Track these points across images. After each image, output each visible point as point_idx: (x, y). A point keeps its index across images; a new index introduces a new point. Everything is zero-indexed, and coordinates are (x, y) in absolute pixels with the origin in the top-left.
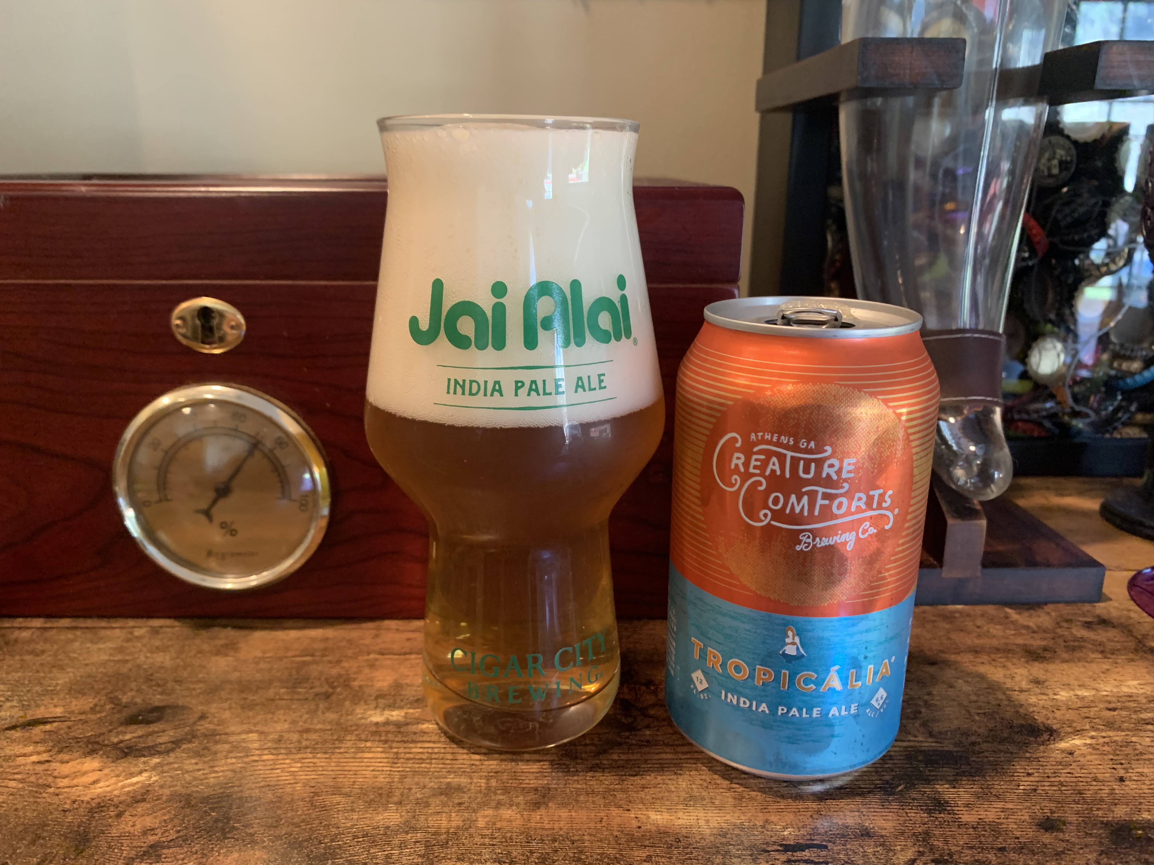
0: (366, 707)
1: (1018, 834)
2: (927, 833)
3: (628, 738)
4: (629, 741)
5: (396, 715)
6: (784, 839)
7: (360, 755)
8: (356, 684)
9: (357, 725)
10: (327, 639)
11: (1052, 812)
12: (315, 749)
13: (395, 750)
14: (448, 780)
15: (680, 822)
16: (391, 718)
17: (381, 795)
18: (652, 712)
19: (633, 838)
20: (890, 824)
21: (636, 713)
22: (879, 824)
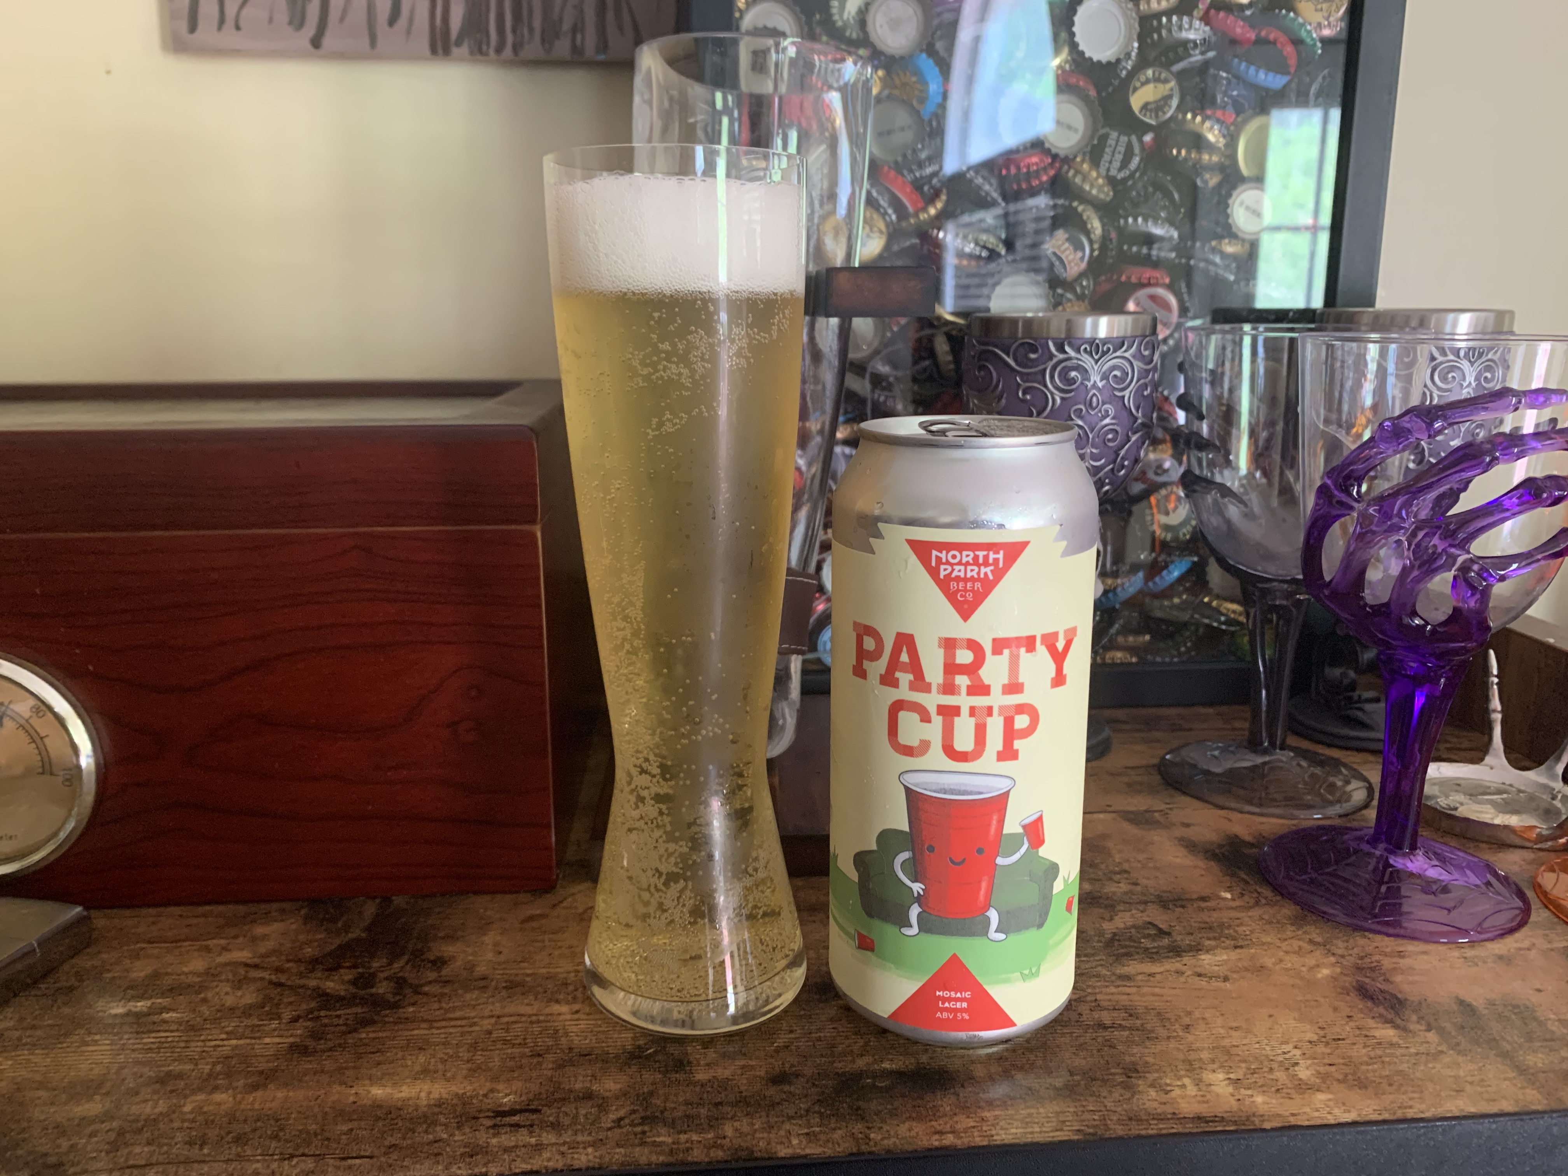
0: (109, 999)
1: (743, 1088)
2: (651, 1093)
3: (387, 1016)
4: (387, 1019)
5: (141, 1005)
6: (500, 1106)
7: (84, 1048)
8: (109, 975)
9: (93, 1018)
11: (792, 1066)
12: (34, 1045)
13: (124, 1042)
14: (171, 1068)
15: (400, 1095)
16: (134, 1010)
17: (89, 1087)
18: (426, 989)
19: (342, 1114)
20: (618, 1086)
21: (408, 991)
22: (607, 1086)
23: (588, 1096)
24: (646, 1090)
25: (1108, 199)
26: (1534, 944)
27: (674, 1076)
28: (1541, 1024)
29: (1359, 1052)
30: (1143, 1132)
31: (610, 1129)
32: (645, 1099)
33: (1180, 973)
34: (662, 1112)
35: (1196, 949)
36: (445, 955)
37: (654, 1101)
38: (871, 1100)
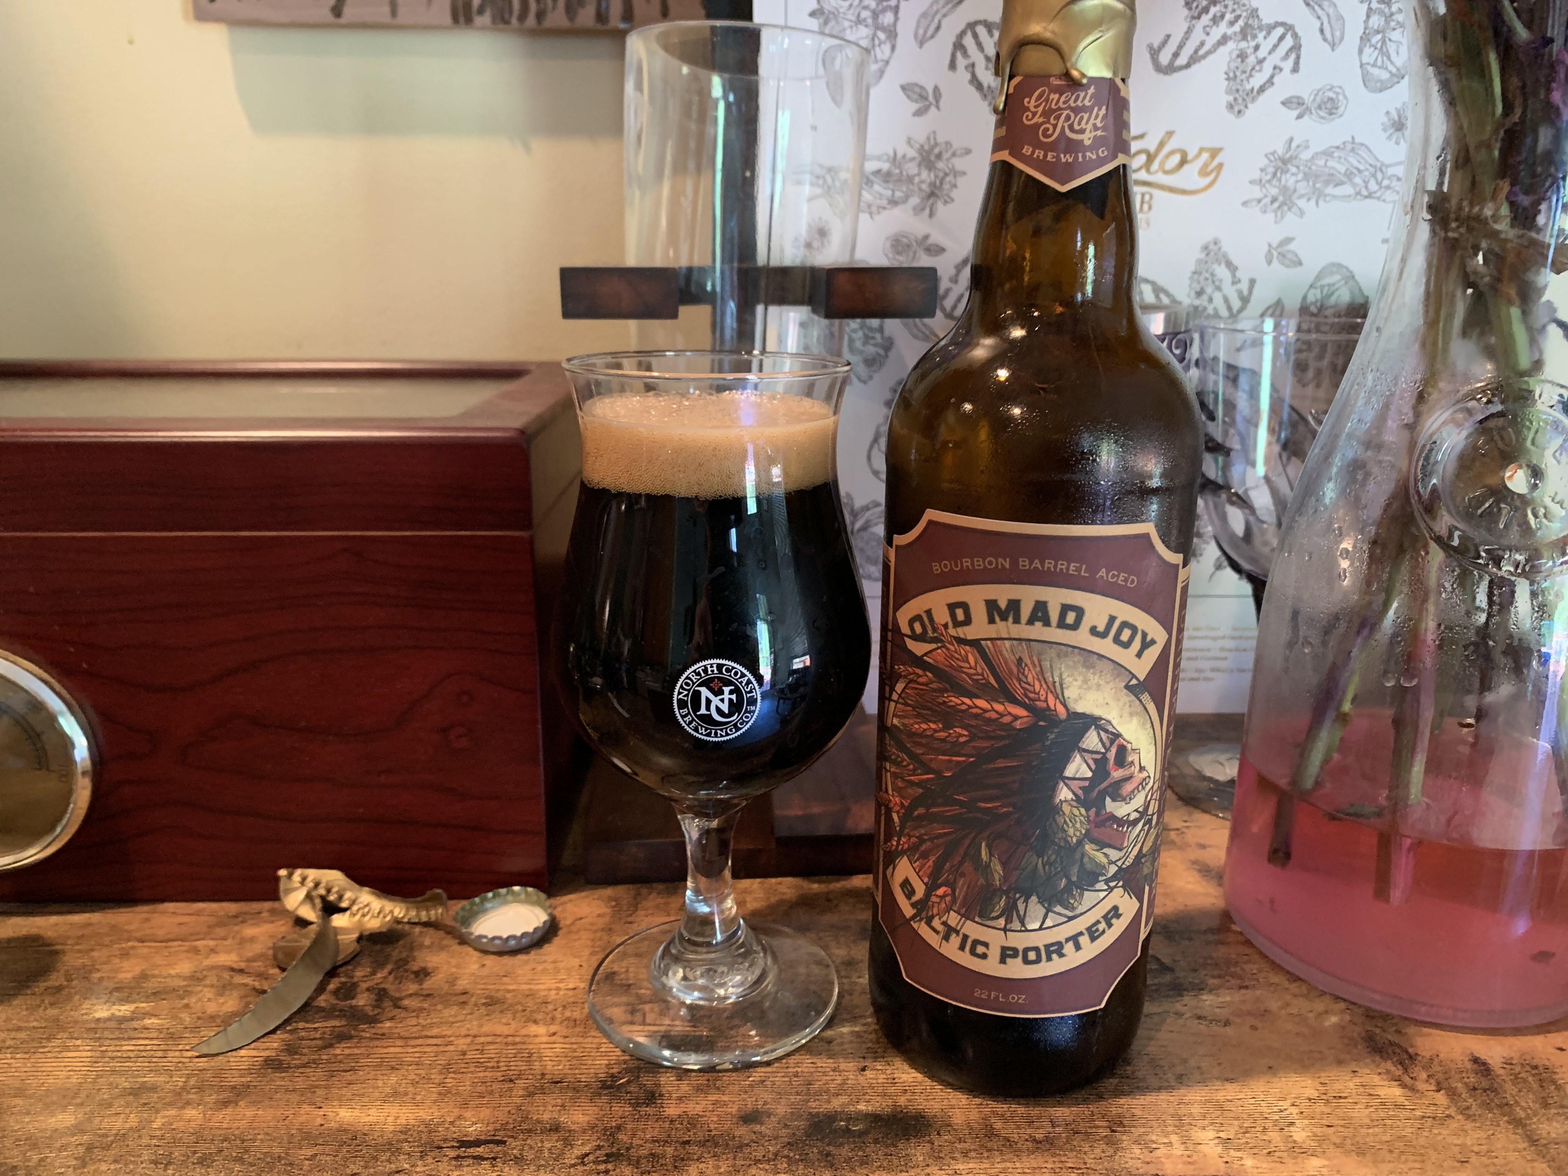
0: (95, 1001)
1: (712, 1126)
2: (619, 1128)
3: (364, 1031)
4: (363, 1034)
5: (125, 1010)
6: (466, 1135)
7: (65, 1054)
8: (97, 975)
9: (76, 1022)
10: (90, 924)
11: (765, 1103)
12: (17, 1048)
13: (104, 1048)
14: (146, 1079)
15: (367, 1119)
16: (117, 1013)
17: (64, 1096)
18: (406, 1002)
19: (308, 1137)
20: (587, 1118)
21: (387, 1003)
22: (575, 1118)
23: (555, 1128)
24: (614, 1124)
27: (644, 1109)
28: (1559, 1087)
29: (1360, 1113)
31: (573, 1166)
32: (611, 1133)
33: (1178, 1014)
34: (628, 1149)
35: (1200, 988)
36: (429, 965)
37: (621, 1137)
38: (842, 1144)
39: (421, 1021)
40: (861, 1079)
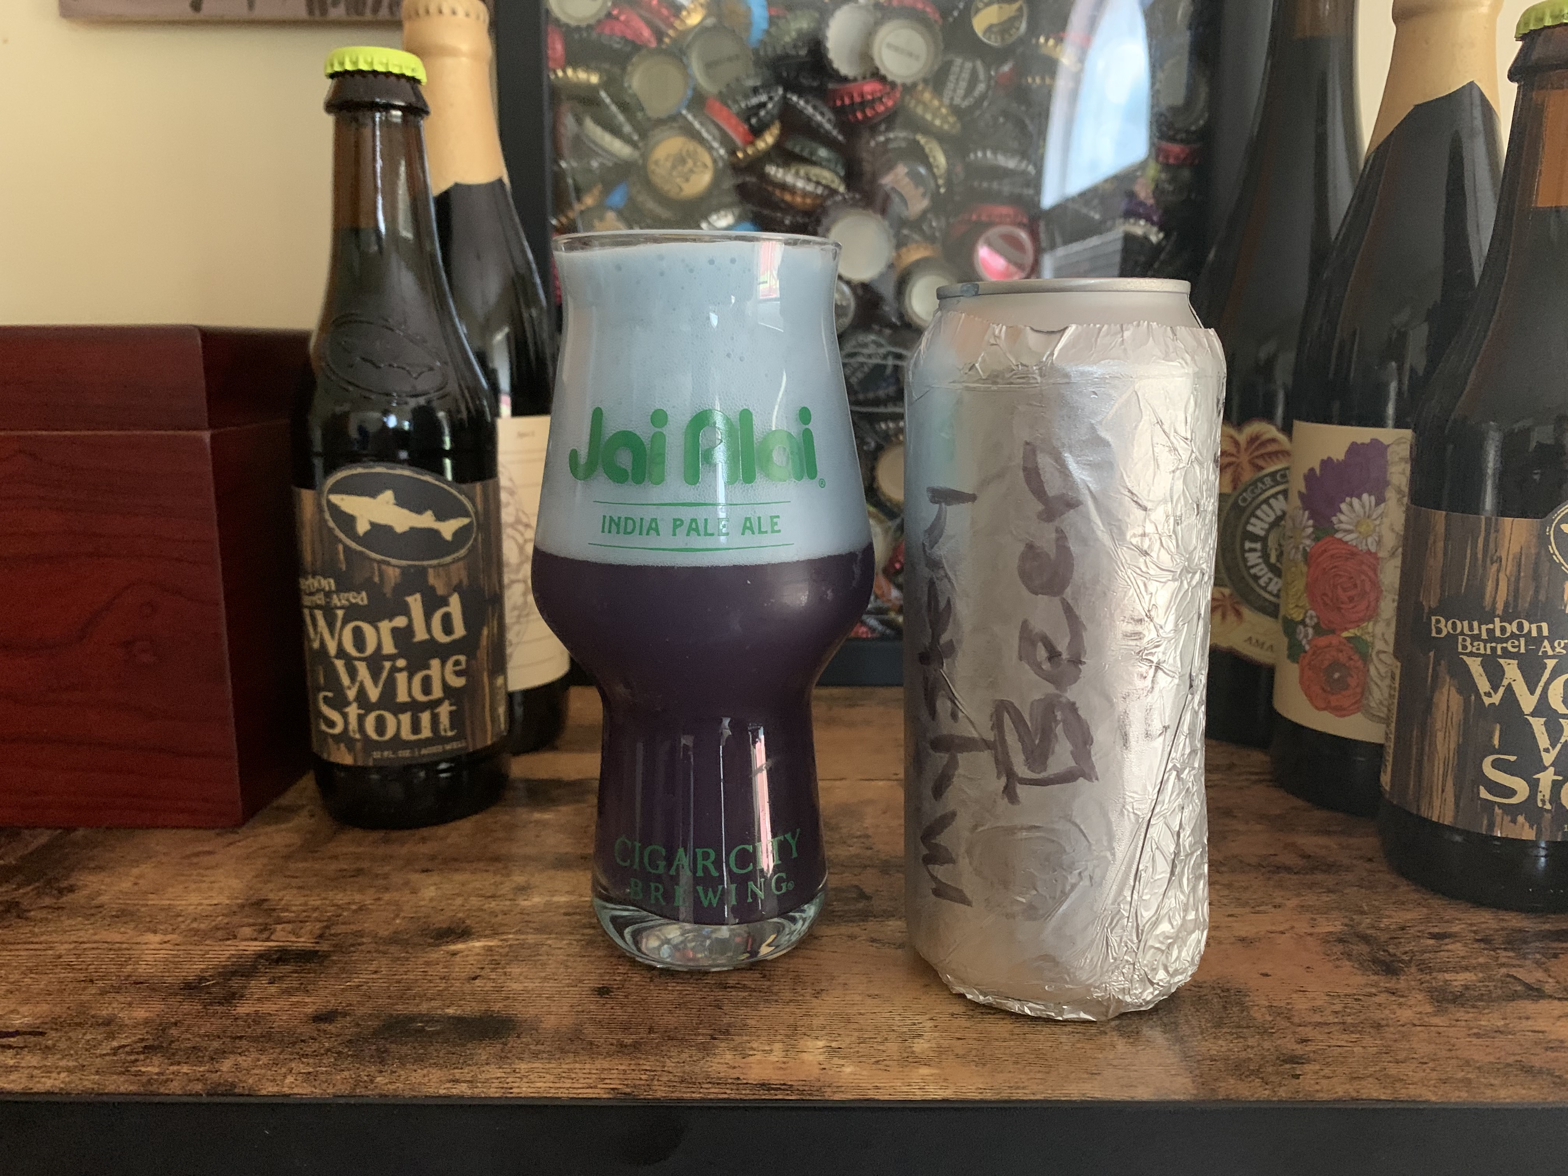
1: (277, 1024)
2: (176, 1023)
6: (8, 1027)
11: (349, 1005)
20: (147, 1014)
22: (135, 1014)
23: (108, 1022)
24: (173, 1020)
25: (954, 131)
26: (1292, 928)
28: (1244, 1008)
30: (687, 1096)
31: (102, 1056)
33: (852, 937)
34: (172, 1042)
35: (889, 915)
36: (80, 883)
37: (174, 1032)
38: (406, 1043)
39: (36, 930)
40: (467, 987)
